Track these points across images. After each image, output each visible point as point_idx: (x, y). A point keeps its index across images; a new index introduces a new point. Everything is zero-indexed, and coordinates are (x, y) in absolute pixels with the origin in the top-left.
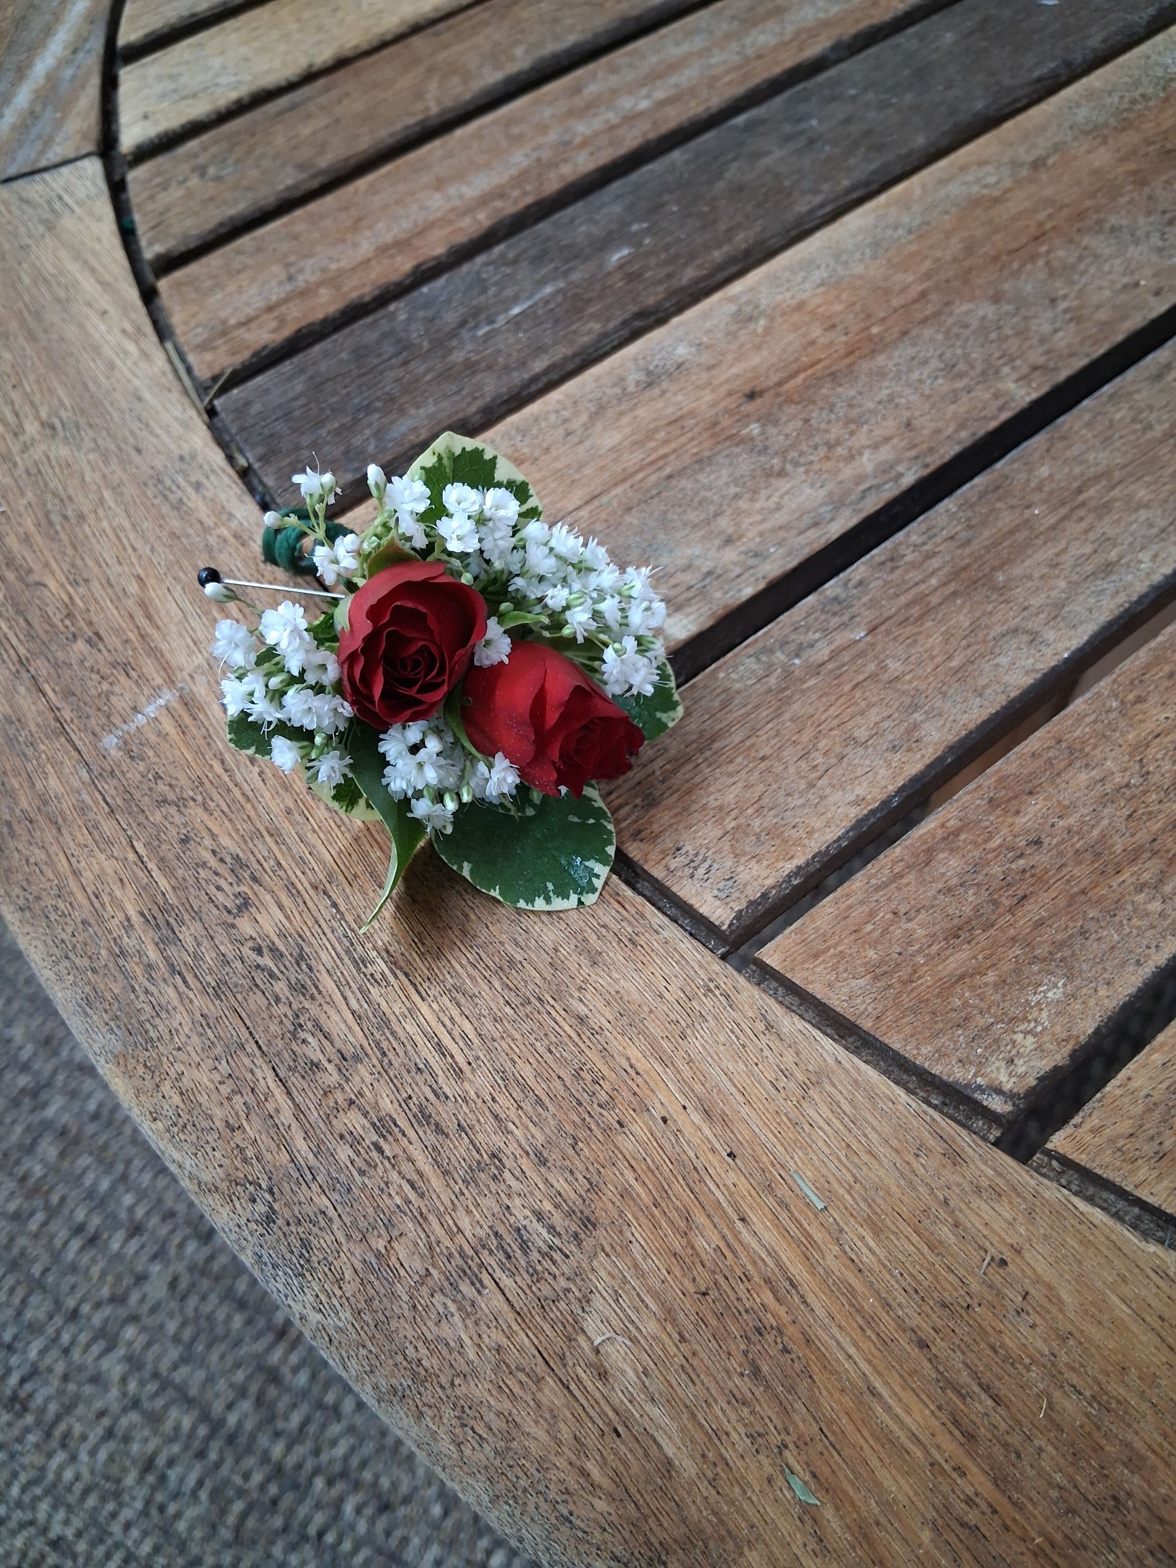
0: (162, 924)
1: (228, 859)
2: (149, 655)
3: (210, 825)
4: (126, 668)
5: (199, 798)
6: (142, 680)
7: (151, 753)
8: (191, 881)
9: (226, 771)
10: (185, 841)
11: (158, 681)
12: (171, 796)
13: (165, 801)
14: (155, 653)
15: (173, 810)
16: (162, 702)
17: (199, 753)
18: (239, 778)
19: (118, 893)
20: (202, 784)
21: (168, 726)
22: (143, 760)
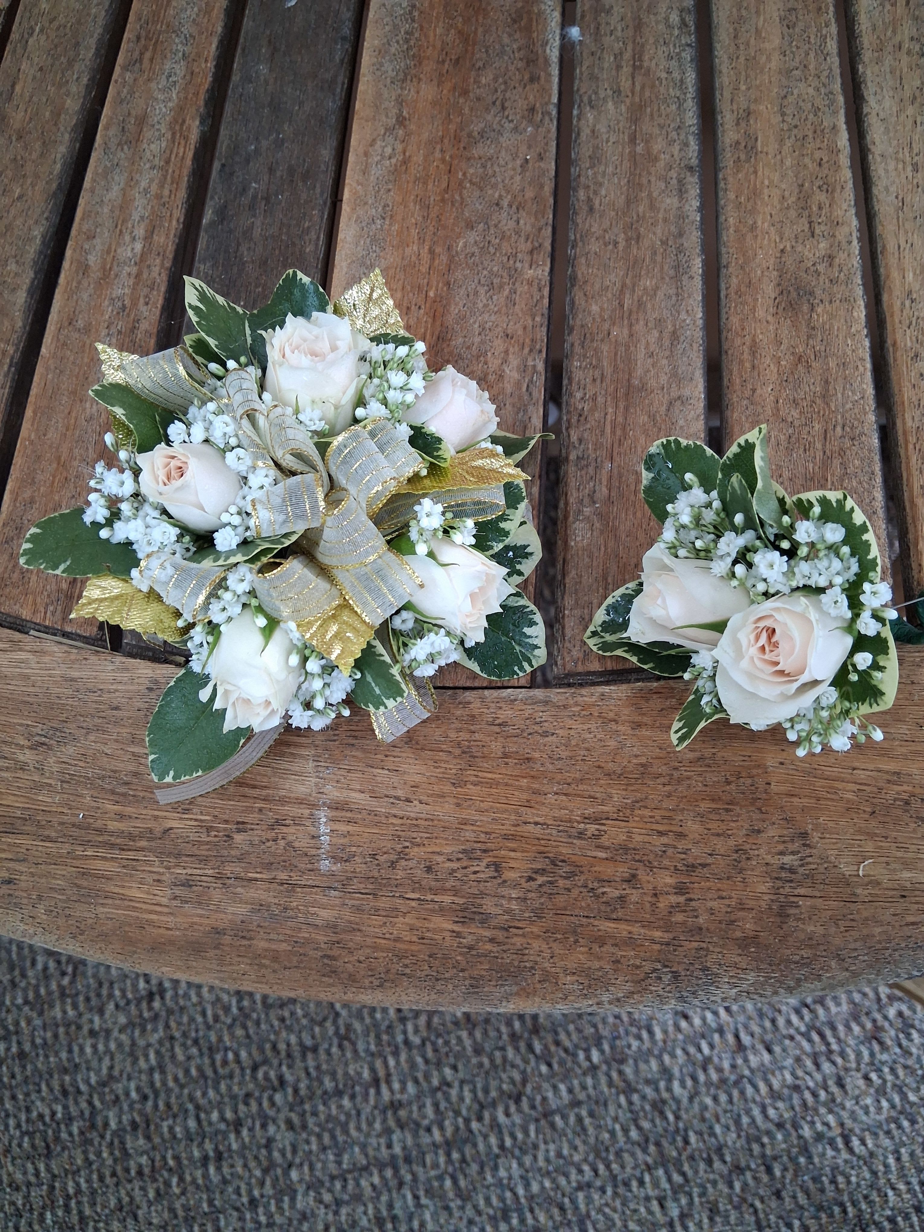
0: (472, 916)
1: (461, 856)
2: (283, 805)
3: (430, 850)
4: (279, 823)
5: (407, 844)
6: (297, 821)
7: (354, 849)
8: (458, 883)
9: (402, 818)
10: (429, 869)
11: (307, 812)
12: (393, 857)
13: (393, 863)
14: (283, 801)
15: (403, 863)
16: (324, 820)
17: (377, 824)
18: (412, 815)
19: (431, 926)
20: (399, 836)
21: (343, 828)
22: (354, 856)
